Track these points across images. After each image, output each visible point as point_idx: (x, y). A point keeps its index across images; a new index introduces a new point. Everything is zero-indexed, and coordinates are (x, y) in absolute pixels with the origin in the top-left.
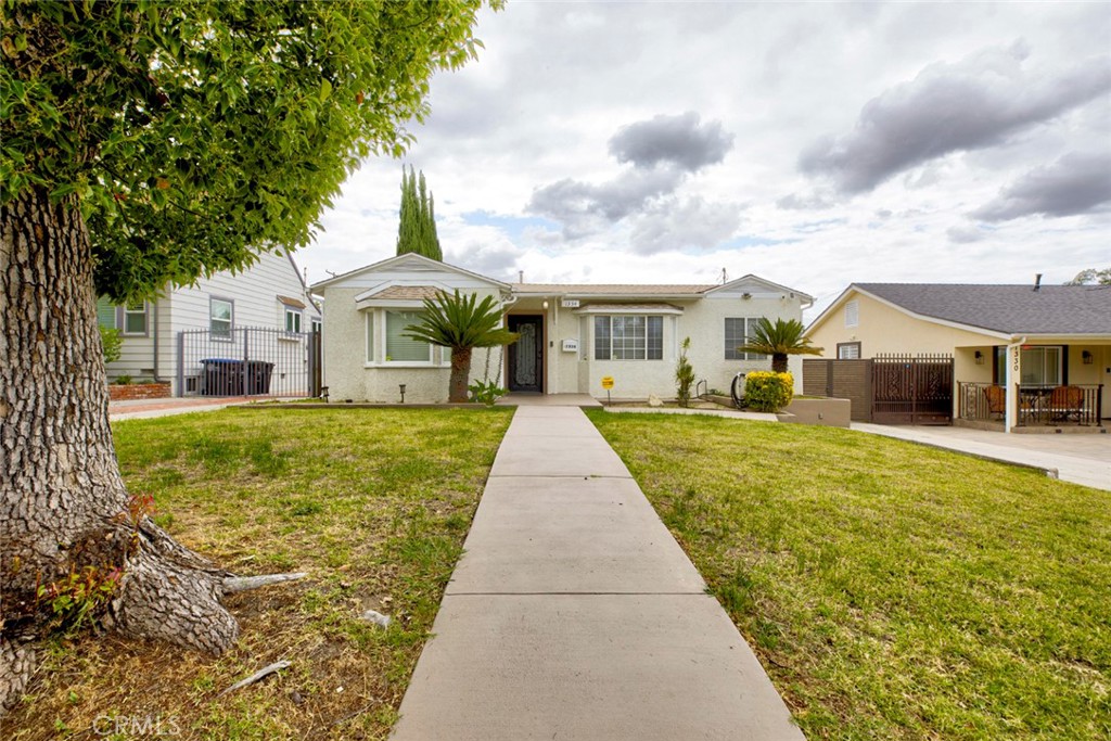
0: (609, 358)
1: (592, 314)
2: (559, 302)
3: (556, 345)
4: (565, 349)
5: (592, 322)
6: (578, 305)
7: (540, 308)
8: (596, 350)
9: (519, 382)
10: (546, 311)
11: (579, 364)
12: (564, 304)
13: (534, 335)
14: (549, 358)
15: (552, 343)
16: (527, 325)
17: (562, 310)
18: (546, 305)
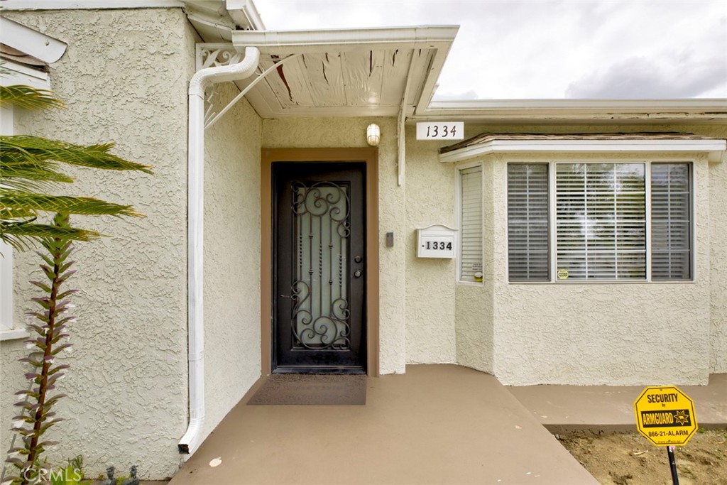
0: (547, 277)
1: (500, 155)
2: (411, 130)
3: (401, 243)
4: (423, 253)
5: (498, 182)
6: (460, 135)
7: (359, 143)
8: (511, 256)
9: (306, 340)
10: (373, 151)
11: (459, 290)
12: (423, 132)
13: (341, 216)
14: (383, 278)
15: (390, 236)
16: (325, 191)
17: (417, 150)
18: (373, 132)
